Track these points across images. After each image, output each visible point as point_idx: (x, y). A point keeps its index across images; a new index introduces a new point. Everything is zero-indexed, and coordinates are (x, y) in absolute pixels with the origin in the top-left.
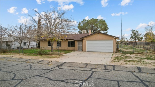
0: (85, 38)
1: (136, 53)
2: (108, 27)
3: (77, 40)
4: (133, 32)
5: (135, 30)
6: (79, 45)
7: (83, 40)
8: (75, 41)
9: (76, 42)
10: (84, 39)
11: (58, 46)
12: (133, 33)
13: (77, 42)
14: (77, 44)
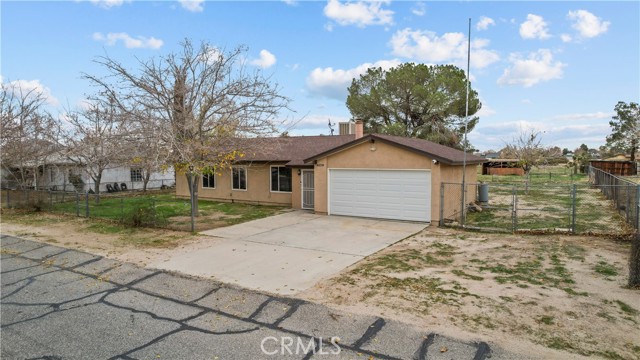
0: (324, 161)
1: (525, 232)
2: (476, 97)
3: (299, 167)
4: (622, 115)
5: (635, 102)
6: (305, 186)
7: (315, 166)
8: (293, 170)
9: (294, 173)
10: (319, 163)
11: (236, 186)
12: (623, 118)
13: (300, 174)
14: (298, 180)
